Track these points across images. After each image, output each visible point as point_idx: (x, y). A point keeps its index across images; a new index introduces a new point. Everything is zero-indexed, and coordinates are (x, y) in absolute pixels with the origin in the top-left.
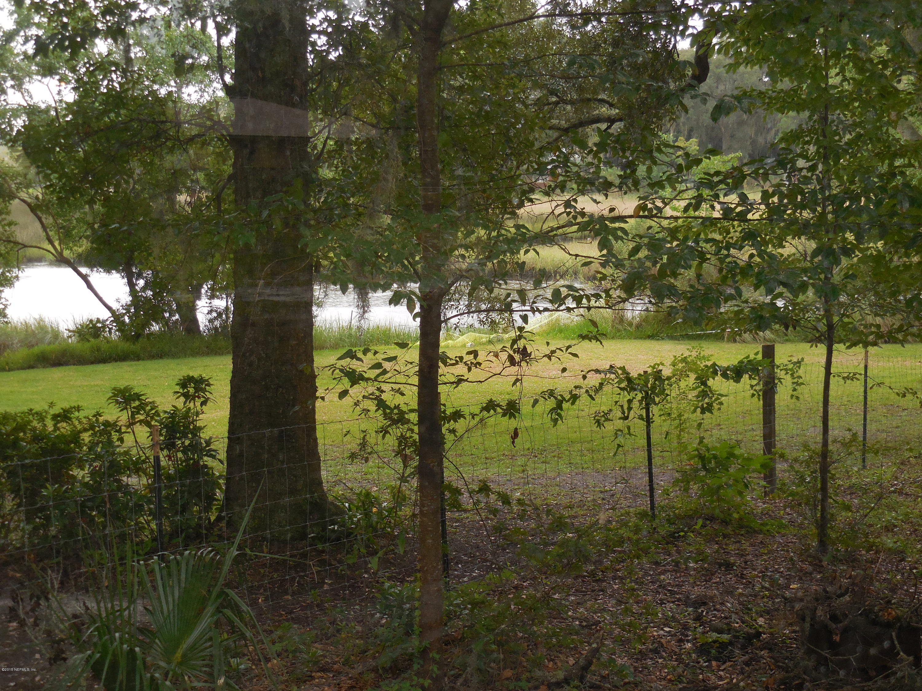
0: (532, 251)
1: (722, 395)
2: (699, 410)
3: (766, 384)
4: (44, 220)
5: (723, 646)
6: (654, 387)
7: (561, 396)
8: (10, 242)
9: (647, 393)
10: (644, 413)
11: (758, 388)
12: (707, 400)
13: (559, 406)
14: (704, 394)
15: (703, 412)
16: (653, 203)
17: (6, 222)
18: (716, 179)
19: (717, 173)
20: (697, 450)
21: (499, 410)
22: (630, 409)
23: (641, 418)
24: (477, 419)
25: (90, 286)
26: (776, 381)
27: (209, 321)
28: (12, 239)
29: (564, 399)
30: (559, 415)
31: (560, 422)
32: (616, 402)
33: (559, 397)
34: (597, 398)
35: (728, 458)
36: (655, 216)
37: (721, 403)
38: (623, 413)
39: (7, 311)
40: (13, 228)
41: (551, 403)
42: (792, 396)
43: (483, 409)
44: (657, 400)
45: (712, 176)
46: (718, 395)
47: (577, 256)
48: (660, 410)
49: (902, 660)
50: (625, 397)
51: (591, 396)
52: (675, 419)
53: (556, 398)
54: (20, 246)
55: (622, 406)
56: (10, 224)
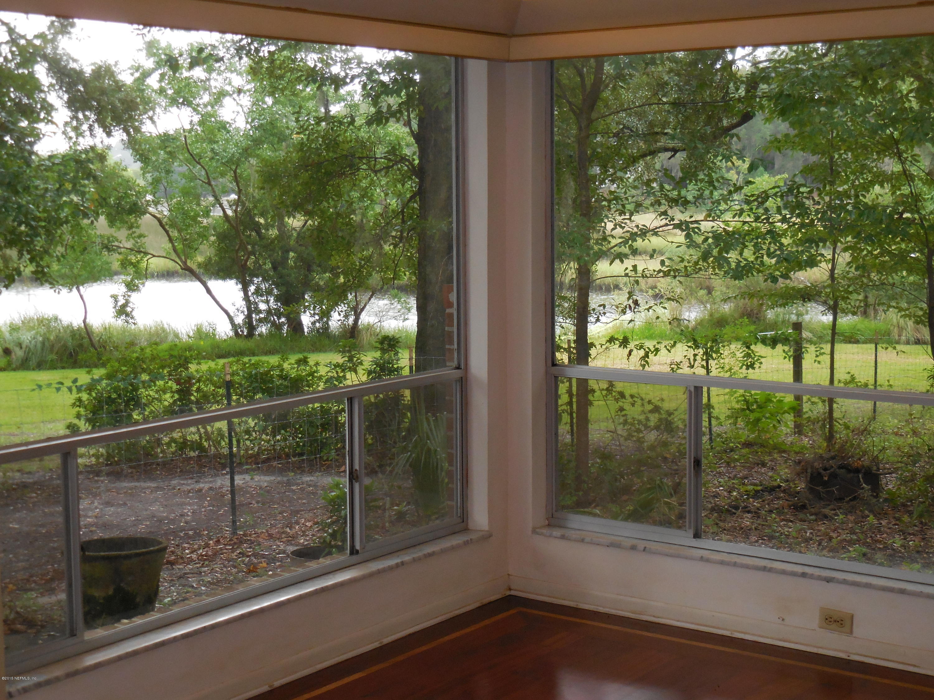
0: (646, 240)
1: (762, 357)
2: (744, 367)
3: (795, 351)
4: (170, 233)
5: (757, 492)
6: (712, 347)
7: (648, 348)
8: (139, 252)
9: (707, 349)
10: (704, 363)
11: (790, 354)
12: (750, 360)
13: (647, 355)
14: (748, 355)
15: (747, 369)
16: (715, 213)
17: (136, 235)
18: (752, 199)
19: (752, 195)
20: (743, 396)
21: (617, 342)
22: (695, 360)
23: (703, 367)
24: (604, 347)
25: (209, 291)
26: (803, 350)
27: (312, 323)
28: (142, 249)
29: (650, 350)
30: (647, 362)
31: (647, 366)
32: (685, 356)
33: (647, 350)
34: (673, 350)
35: (765, 402)
36: (716, 220)
37: (761, 363)
38: (690, 364)
39: (133, 313)
40: (143, 240)
41: (642, 353)
42: (815, 361)
43: (608, 341)
44: (714, 355)
45: (749, 197)
46: (759, 356)
47: (672, 242)
48: (716, 364)
49: (863, 488)
50: (691, 352)
51: (668, 350)
52: (727, 372)
53: (645, 350)
54: (150, 256)
55: (689, 359)
56: (140, 236)
